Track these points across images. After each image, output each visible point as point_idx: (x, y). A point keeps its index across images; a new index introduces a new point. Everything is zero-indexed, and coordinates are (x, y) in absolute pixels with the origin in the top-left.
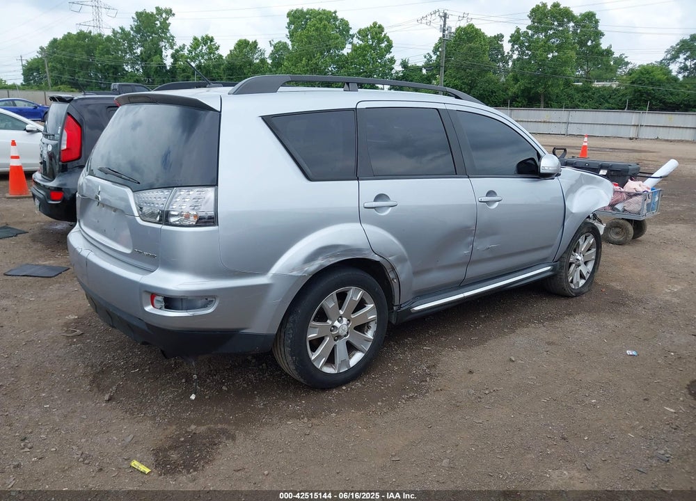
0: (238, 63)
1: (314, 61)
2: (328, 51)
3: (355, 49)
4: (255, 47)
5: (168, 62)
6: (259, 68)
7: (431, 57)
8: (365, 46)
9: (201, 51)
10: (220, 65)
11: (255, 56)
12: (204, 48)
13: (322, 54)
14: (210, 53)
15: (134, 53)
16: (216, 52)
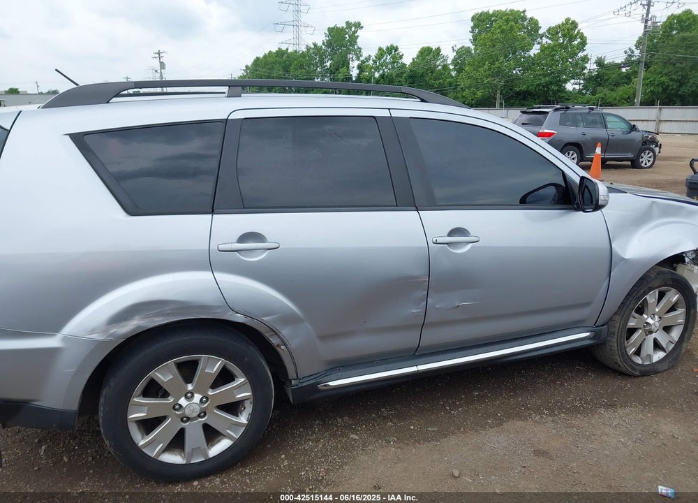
0: (420, 71)
1: (497, 64)
2: (514, 53)
3: (543, 49)
4: (438, 54)
5: (354, 73)
6: (441, 75)
7: (633, 52)
8: (555, 46)
9: (385, 61)
10: (402, 73)
11: (438, 63)
12: (389, 57)
13: (506, 56)
14: (394, 62)
15: (325, 67)
16: (400, 61)
